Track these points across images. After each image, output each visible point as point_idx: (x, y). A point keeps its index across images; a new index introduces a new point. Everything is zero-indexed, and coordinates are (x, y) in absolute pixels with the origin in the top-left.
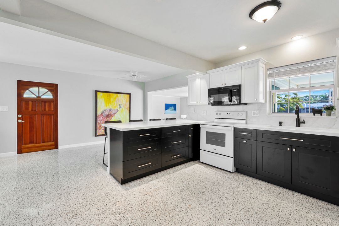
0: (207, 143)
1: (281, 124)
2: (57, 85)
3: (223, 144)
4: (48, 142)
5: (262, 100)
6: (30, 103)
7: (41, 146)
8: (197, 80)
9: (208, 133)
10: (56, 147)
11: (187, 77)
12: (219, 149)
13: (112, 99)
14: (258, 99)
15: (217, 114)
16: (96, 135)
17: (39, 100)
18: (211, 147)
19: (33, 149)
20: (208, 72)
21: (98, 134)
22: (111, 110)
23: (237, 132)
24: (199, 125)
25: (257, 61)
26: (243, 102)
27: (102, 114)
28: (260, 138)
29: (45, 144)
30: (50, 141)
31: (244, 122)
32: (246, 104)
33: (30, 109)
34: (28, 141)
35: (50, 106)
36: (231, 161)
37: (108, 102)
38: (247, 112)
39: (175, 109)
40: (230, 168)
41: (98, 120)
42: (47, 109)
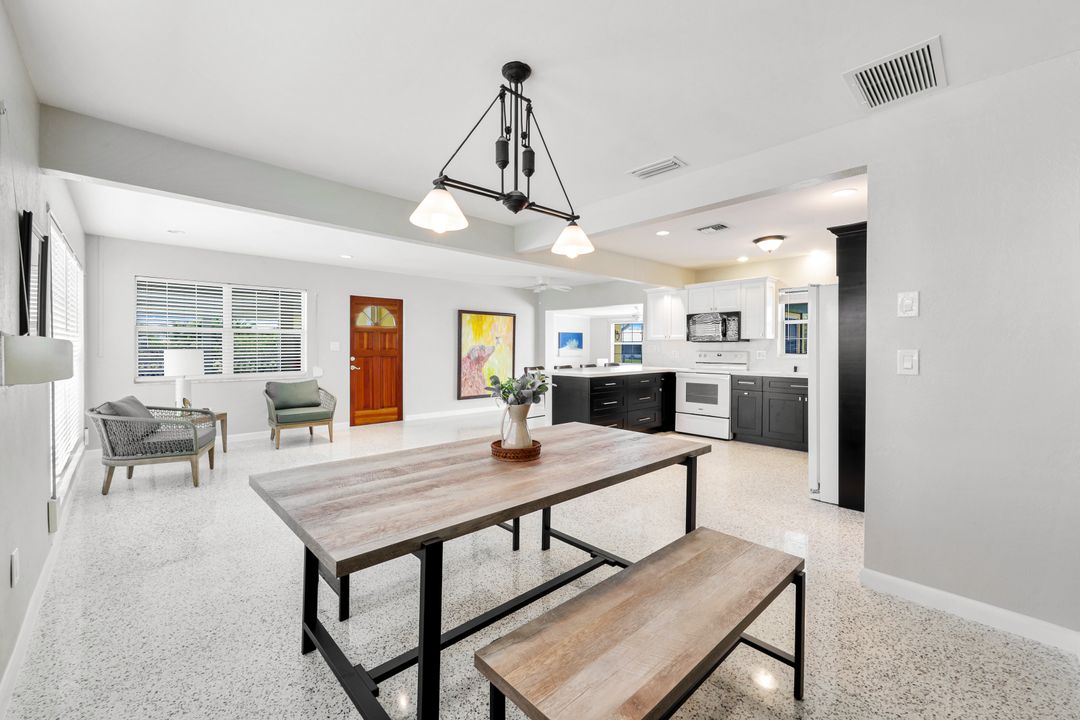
0: (687, 401)
1: (796, 369)
2: (401, 301)
3: (715, 401)
4: (388, 407)
5: (770, 335)
6: (365, 335)
7: (380, 415)
8: (666, 297)
9: (689, 385)
10: (400, 417)
11: (647, 291)
12: (707, 408)
13: (484, 327)
14: (764, 334)
15: (700, 356)
16: (459, 397)
17: (377, 330)
18: (695, 407)
19: (368, 420)
20: (686, 286)
21: (462, 395)
22: (482, 348)
23: (735, 381)
24: (674, 374)
25: (764, 280)
26: (742, 337)
27: (469, 357)
28: (766, 388)
29: (384, 410)
30: (391, 407)
31: (744, 367)
32: (748, 340)
33: (365, 346)
34: (362, 404)
35: (391, 341)
36: (726, 424)
37: (479, 332)
38: (748, 353)
39: (580, 346)
40: (726, 433)
41: (463, 366)
42: (387, 346)
